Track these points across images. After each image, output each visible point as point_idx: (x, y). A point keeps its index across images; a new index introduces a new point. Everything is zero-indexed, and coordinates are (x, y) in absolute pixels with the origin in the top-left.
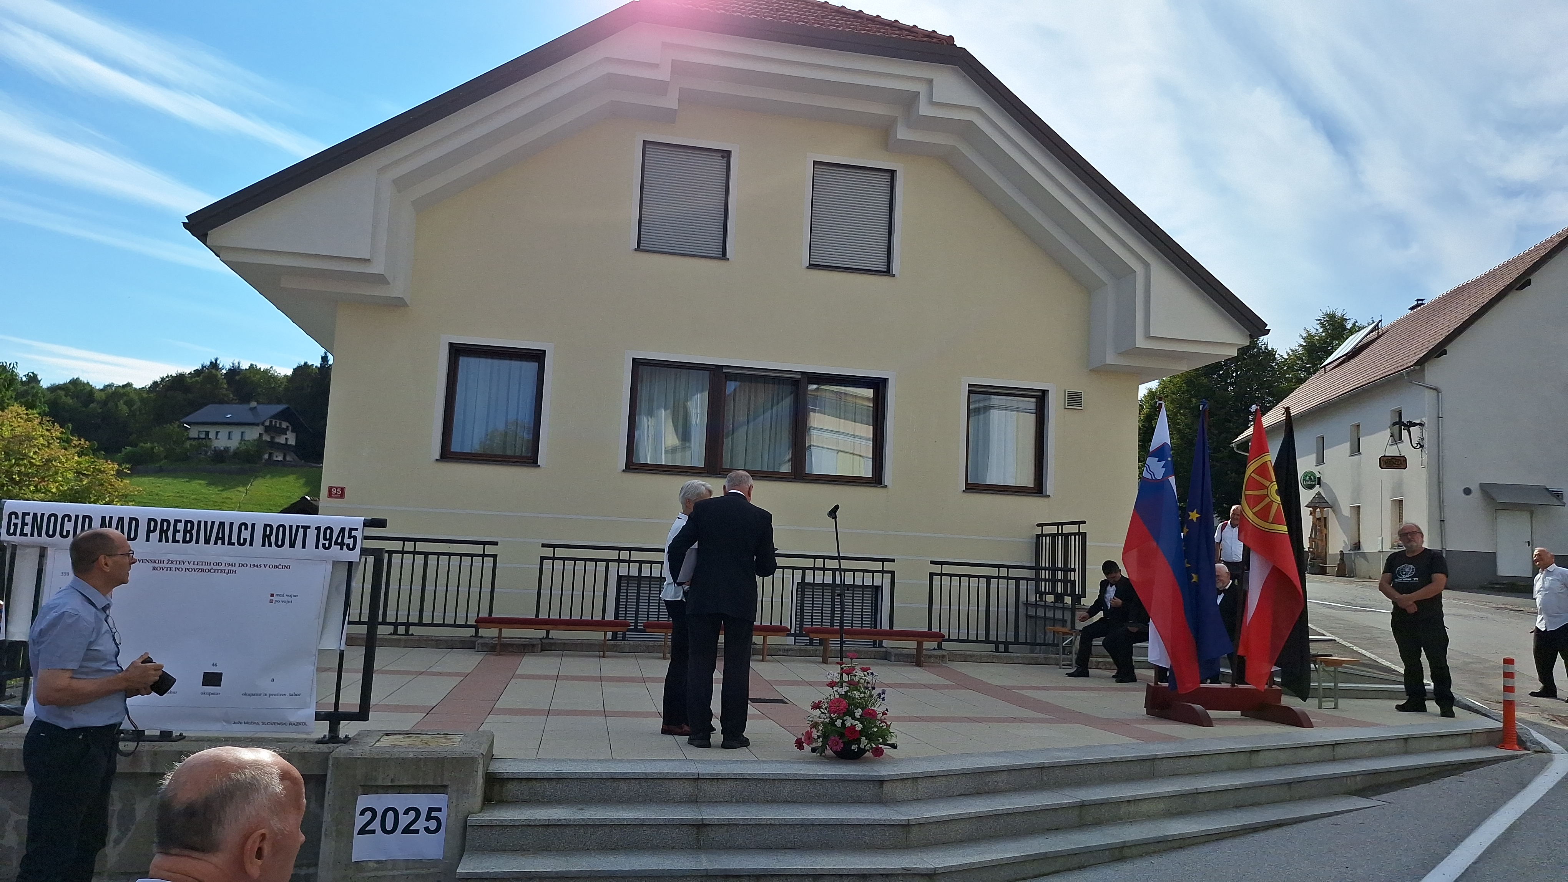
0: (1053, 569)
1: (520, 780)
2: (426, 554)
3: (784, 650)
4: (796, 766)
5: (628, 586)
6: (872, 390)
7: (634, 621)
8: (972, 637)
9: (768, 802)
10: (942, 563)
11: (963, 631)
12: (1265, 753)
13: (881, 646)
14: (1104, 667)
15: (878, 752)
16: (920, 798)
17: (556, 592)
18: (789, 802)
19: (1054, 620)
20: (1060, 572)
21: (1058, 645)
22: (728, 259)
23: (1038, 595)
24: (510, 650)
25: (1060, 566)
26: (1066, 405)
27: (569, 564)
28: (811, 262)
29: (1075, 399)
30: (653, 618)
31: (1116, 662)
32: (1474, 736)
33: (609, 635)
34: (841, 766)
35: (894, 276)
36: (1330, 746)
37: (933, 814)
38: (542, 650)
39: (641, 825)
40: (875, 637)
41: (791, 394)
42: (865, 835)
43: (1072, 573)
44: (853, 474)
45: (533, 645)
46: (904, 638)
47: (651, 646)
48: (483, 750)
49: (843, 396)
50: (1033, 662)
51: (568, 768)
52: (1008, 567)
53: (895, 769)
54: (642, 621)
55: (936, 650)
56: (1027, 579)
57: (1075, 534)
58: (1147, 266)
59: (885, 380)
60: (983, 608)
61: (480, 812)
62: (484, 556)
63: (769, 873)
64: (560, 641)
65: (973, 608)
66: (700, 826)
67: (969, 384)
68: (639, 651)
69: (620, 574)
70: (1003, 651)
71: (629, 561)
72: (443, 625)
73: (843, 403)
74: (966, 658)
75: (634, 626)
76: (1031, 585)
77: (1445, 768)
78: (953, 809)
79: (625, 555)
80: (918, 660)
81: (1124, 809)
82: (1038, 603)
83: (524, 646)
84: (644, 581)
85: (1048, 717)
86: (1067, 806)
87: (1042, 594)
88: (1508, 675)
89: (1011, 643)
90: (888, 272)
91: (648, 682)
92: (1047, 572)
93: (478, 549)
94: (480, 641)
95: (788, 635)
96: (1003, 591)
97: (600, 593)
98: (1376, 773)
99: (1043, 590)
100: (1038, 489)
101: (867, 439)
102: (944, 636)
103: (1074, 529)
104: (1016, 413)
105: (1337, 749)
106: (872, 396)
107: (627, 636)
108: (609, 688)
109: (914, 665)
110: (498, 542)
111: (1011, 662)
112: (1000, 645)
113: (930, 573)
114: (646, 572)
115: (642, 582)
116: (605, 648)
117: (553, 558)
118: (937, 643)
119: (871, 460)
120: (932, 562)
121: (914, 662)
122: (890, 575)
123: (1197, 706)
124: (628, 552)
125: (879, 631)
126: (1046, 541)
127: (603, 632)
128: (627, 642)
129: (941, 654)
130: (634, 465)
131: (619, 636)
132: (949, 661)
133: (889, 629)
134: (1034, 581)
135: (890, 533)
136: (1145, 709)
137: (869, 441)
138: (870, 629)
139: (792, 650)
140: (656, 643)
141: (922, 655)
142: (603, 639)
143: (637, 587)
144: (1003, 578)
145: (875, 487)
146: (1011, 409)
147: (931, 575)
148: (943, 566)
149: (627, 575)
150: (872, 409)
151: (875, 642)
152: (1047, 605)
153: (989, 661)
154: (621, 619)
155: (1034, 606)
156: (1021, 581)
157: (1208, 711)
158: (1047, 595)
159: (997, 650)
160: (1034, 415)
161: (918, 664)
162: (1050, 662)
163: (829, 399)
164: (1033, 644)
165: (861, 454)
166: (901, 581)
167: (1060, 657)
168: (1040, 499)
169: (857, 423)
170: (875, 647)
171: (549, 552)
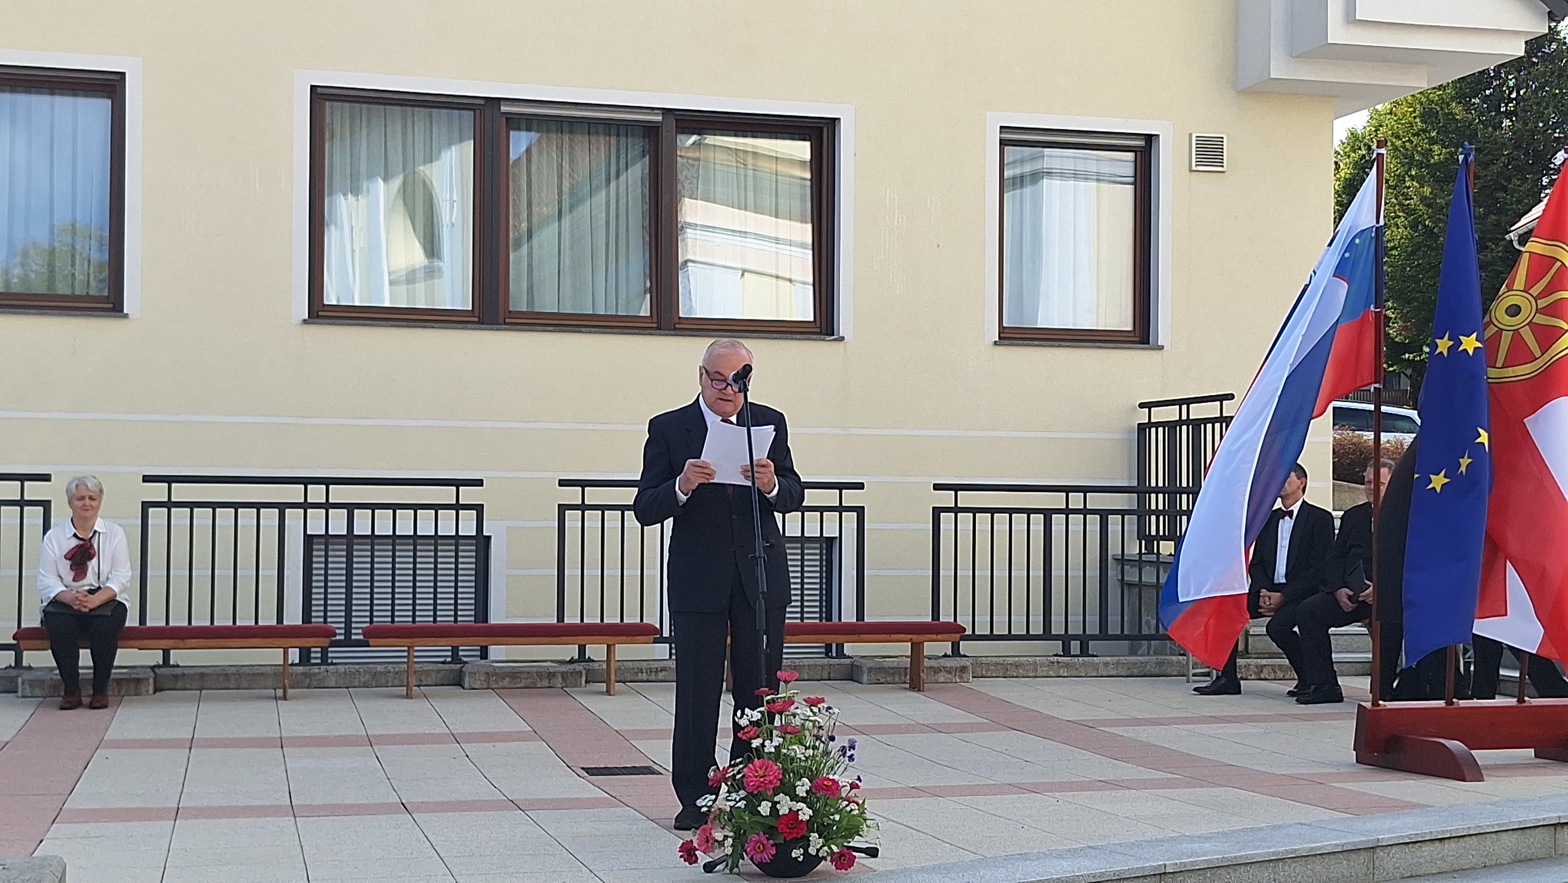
0: (1172, 490)
5: (326, 556)
6: (808, 144)
7: (343, 625)
8: (1019, 629)
10: (956, 488)
11: (1001, 619)
13: (841, 654)
14: (1272, 676)
17: (179, 573)
20: (1184, 496)
23: (1143, 542)
25: (1184, 484)
26: (1194, 163)
27: (203, 516)
29: (1209, 152)
30: (382, 618)
31: (1296, 665)
33: (294, 655)
38: (156, 690)
40: (830, 638)
44: (775, 316)
45: (138, 681)
46: (887, 637)
47: (381, 673)
49: (749, 158)
50: (1136, 672)
52: (1085, 490)
54: (360, 622)
55: (949, 656)
56: (1123, 513)
57: (1213, 421)
59: (833, 123)
60: (1037, 573)
62: (22, 503)
64: (192, 671)
65: (1019, 573)
67: (1001, 127)
68: (356, 684)
70: (1079, 653)
71: (327, 506)
73: (750, 173)
74: (1006, 671)
75: (345, 634)
76: (1130, 524)
79: (317, 493)
80: (913, 677)
82: (1144, 558)
84: (358, 544)
85: (1169, 776)
87: (1151, 540)
89: (1094, 638)
91: (377, 744)
92: (1161, 496)
93: (10, 491)
94: (25, 676)
95: (655, 641)
96: (1076, 537)
97: (269, 572)
99: (1153, 533)
100: (1141, 334)
101: (802, 246)
103: (1211, 410)
104: (1094, 184)
106: (809, 156)
107: (330, 655)
108: (298, 759)
109: (905, 688)
110: (50, 475)
111: (1094, 674)
112: (1072, 642)
113: (934, 508)
114: (362, 525)
115: (355, 547)
116: (286, 682)
117: (169, 505)
118: (950, 643)
119: (811, 288)
120: (937, 487)
121: (905, 683)
122: (855, 514)
123: (1455, 745)
124: (324, 487)
125: (836, 625)
126: (1157, 438)
127: (282, 650)
128: (332, 667)
129: (958, 665)
130: (325, 308)
131: (313, 655)
132: (973, 677)
133: (855, 620)
134: (1136, 517)
135: (852, 431)
136: (1355, 752)
137: (806, 248)
138: (818, 621)
139: (664, 670)
140: (390, 667)
141: (921, 668)
142: (282, 662)
143: (347, 557)
144: (1076, 511)
145: (824, 340)
146: (1086, 177)
147: (936, 514)
148: (959, 493)
149: (323, 533)
150: (809, 183)
151: (828, 648)
152: (1161, 560)
153: (1051, 673)
154: (317, 619)
155: (1137, 563)
156: (1110, 516)
157: (1473, 752)
158: (1161, 542)
159: (1066, 652)
160: (1132, 187)
161: (916, 686)
162: (1169, 671)
163: (722, 164)
164: (1137, 637)
165: (792, 277)
166: (876, 525)
167: (1187, 660)
168: (1145, 353)
169: (781, 216)
170: (827, 657)
171: (158, 492)
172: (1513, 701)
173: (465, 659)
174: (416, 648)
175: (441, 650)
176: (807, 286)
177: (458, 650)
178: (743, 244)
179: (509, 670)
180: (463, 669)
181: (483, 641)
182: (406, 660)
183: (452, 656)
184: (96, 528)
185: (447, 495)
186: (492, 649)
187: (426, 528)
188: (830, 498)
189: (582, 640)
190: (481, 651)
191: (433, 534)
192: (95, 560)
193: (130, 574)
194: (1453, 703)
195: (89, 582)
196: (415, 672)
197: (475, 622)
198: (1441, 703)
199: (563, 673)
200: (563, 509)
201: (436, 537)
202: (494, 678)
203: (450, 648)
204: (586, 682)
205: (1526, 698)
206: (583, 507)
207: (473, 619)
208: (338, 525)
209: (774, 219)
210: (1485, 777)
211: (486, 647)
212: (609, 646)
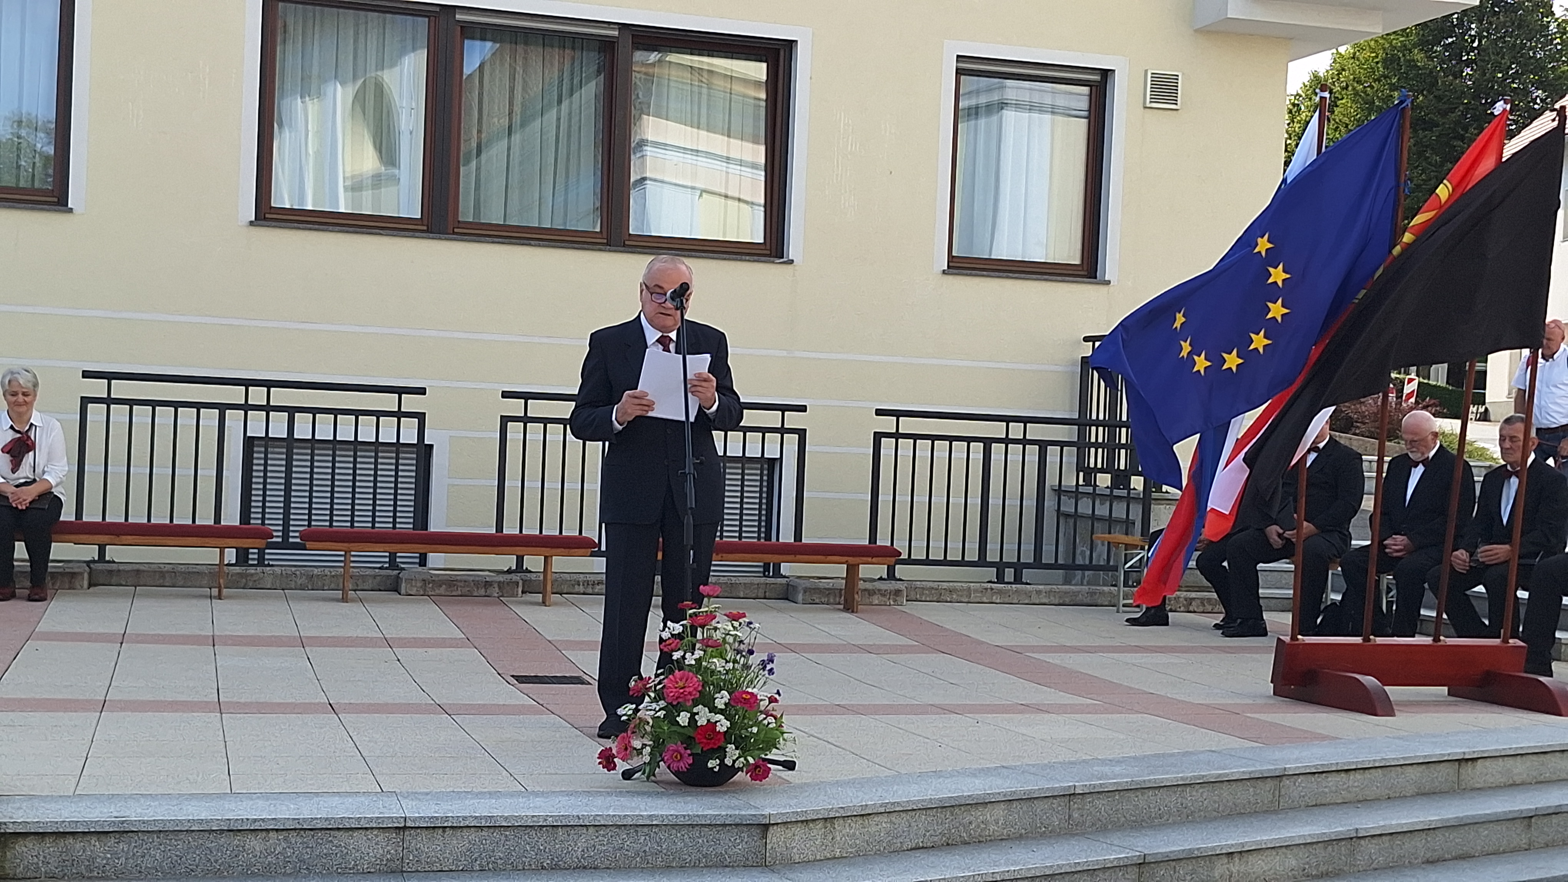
0: (1110, 424)
5: (266, 459)
6: (764, 65)
7: (281, 528)
8: (954, 555)
10: (898, 414)
11: (937, 544)
12: (1488, 763)
13: (777, 574)
14: (1199, 609)
17: (117, 469)
19: (1111, 522)
21: (1116, 569)
23: (1081, 474)
25: (1124, 418)
26: (1148, 99)
27: (142, 414)
29: (1164, 89)
30: (320, 522)
31: (1224, 599)
33: (231, 555)
38: (90, 585)
40: (768, 558)
41: (599, 70)
44: (724, 236)
45: (73, 575)
46: (823, 558)
47: (317, 576)
49: (705, 74)
50: (1067, 600)
52: (1025, 420)
54: (298, 525)
55: (884, 579)
56: (1062, 444)
59: (790, 45)
60: (975, 500)
64: (128, 568)
65: (957, 500)
67: (958, 56)
68: (292, 586)
70: (1012, 580)
71: (268, 408)
73: (704, 92)
74: (941, 595)
75: (283, 537)
76: (1069, 456)
79: (258, 395)
80: (847, 600)
82: (1081, 489)
84: (298, 448)
85: (1089, 701)
87: (1090, 473)
89: (1028, 566)
91: (308, 646)
92: (1101, 429)
95: (593, 555)
96: (1015, 466)
97: (208, 472)
99: (1092, 465)
100: (1090, 265)
101: (754, 166)
102: (900, 554)
104: (1048, 117)
106: (764, 78)
107: (267, 557)
108: (230, 659)
109: (839, 609)
111: (1026, 602)
112: (1006, 570)
113: (875, 433)
114: (303, 429)
115: (295, 451)
116: (221, 581)
117: (109, 401)
118: (886, 566)
119: (763, 209)
120: (879, 412)
121: (839, 604)
122: (797, 436)
123: (1369, 680)
124: (265, 389)
125: (774, 545)
127: (218, 550)
128: (268, 568)
129: (892, 588)
130: (272, 211)
131: (250, 556)
132: (907, 601)
133: (792, 541)
134: (1075, 449)
135: (797, 354)
136: (1272, 685)
137: (757, 169)
138: (755, 540)
140: (327, 570)
141: (856, 590)
142: (218, 562)
143: (286, 460)
144: (1016, 441)
145: (773, 262)
146: (1042, 109)
147: (877, 438)
148: (901, 419)
149: (263, 435)
150: (763, 104)
151: (766, 567)
152: (1097, 492)
153: (985, 600)
154: (255, 522)
155: (1074, 495)
156: (1049, 447)
157: (1386, 688)
158: (1099, 474)
159: (1000, 579)
160: (1085, 121)
161: (849, 607)
162: (1100, 601)
163: (677, 81)
164: (1071, 567)
165: (742, 197)
166: (817, 449)
167: (1119, 591)
168: (1089, 287)
169: (732, 134)
170: (765, 576)
171: (98, 388)
172: (1428, 640)
173: (403, 566)
174: (353, 553)
175: (379, 556)
176: (757, 207)
177: (396, 557)
178: (695, 162)
179: (446, 577)
180: (400, 575)
181: (422, 548)
182: (342, 564)
183: (389, 562)
184: (32, 421)
185: (389, 402)
186: (431, 556)
187: (367, 434)
188: (772, 419)
189: (520, 551)
190: (420, 558)
191: (374, 440)
192: (31, 454)
193: (67, 469)
194: (1369, 640)
195: (25, 475)
196: (351, 577)
197: (413, 529)
198: (1358, 640)
199: (500, 582)
200: (505, 420)
201: (377, 443)
202: (431, 585)
203: (387, 554)
204: (523, 592)
205: (1442, 638)
206: (526, 420)
207: (411, 526)
208: (279, 429)
209: (726, 138)
210: (1397, 713)
211: (426, 554)
212: (546, 558)
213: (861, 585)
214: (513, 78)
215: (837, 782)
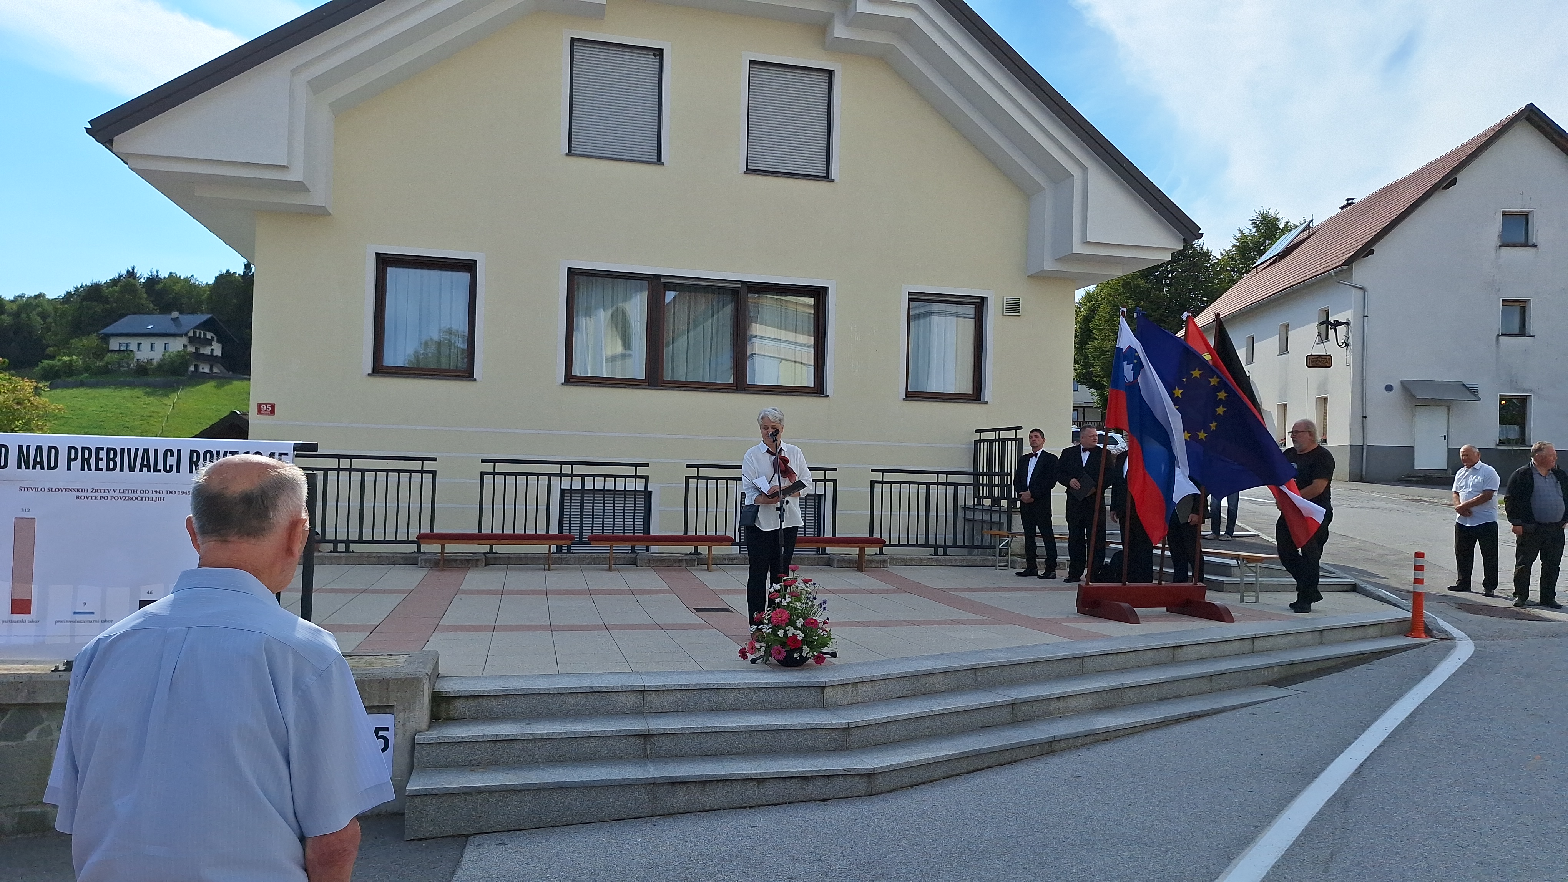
0: (990, 474)
1: (468, 697)
2: (363, 471)
3: (729, 559)
4: (740, 675)
5: (571, 500)
6: (813, 299)
7: (578, 534)
8: (913, 542)
9: (713, 710)
10: (883, 471)
11: (904, 536)
12: (1189, 648)
13: (824, 552)
15: (819, 660)
16: (860, 701)
18: (733, 709)
19: (991, 523)
20: (997, 477)
21: (994, 547)
22: (663, 164)
23: (976, 499)
24: (454, 565)
25: (997, 471)
26: (1005, 312)
27: (511, 479)
28: (749, 167)
29: (1013, 306)
32: (1385, 627)
33: (554, 549)
34: (784, 673)
35: (833, 181)
36: (1250, 640)
37: (872, 717)
38: (485, 565)
39: (589, 737)
40: (819, 545)
41: (732, 303)
42: (807, 739)
43: (1009, 477)
44: (794, 384)
45: (477, 560)
46: (847, 544)
47: (597, 558)
48: (428, 670)
49: (784, 303)
50: (971, 564)
51: (514, 685)
52: (947, 473)
53: (836, 675)
54: (587, 534)
55: (878, 555)
56: (965, 485)
57: (1011, 440)
58: (1084, 169)
59: (825, 289)
60: (922, 513)
61: (427, 730)
62: (422, 472)
63: (716, 779)
64: (505, 555)
65: (913, 513)
66: (647, 736)
67: (909, 292)
68: (585, 563)
69: (562, 488)
70: (942, 554)
71: (572, 475)
72: (384, 542)
73: (784, 312)
74: (905, 562)
75: (579, 538)
76: (969, 490)
77: (1357, 657)
78: (891, 711)
79: (567, 469)
80: (860, 565)
81: (1054, 705)
82: (976, 507)
83: (468, 561)
84: (586, 494)
85: (983, 617)
86: (1000, 704)
87: (980, 499)
88: (1418, 568)
89: (950, 546)
90: (827, 177)
91: (593, 594)
92: (985, 477)
93: (416, 465)
94: (423, 557)
95: (732, 545)
96: (942, 497)
97: (543, 507)
98: (1292, 664)
99: (981, 495)
100: (976, 396)
101: (808, 347)
102: (885, 541)
103: (1011, 434)
104: (954, 319)
105: (1256, 642)
106: (813, 305)
107: (572, 548)
108: (555, 602)
109: (855, 570)
110: (436, 458)
111: (950, 564)
112: (939, 548)
113: (871, 481)
114: (589, 485)
115: (584, 496)
116: (550, 562)
117: (494, 473)
118: (878, 548)
119: (813, 369)
120: (873, 471)
121: (855, 567)
122: (832, 483)
123: (1126, 605)
124: (570, 466)
125: (822, 538)
126: (984, 447)
127: (547, 546)
128: (573, 555)
129: (882, 559)
130: (573, 377)
131: (564, 549)
132: (890, 565)
133: (831, 536)
134: (972, 487)
136: (1077, 607)
137: (810, 348)
138: (813, 538)
139: (737, 559)
140: (601, 555)
141: (864, 560)
142: (548, 552)
143: (581, 500)
144: (942, 484)
145: (817, 396)
146: (951, 314)
147: (872, 484)
148: (885, 473)
149: (570, 488)
150: (813, 316)
151: (818, 549)
152: (985, 508)
153: (928, 564)
154: (566, 532)
155: (972, 510)
156: (959, 486)
157: (1136, 609)
158: (984, 500)
159: (936, 553)
160: (973, 321)
161: (861, 569)
162: (987, 564)
163: (770, 306)
164: (971, 547)
165: (803, 362)
166: (843, 489)
167: (996, 558)
168: (978, 405)
169: (798, 331)
170: (817, 554)
171: (489, 467)
173: (637, 552)
174: (614, 546)
175: (626, 548)
176: (810, 368)
177: (634, 548)
178: (778, 345)
179: (660, 558)
180: (637, 557)
181: (647, 543)
182: (608, 552)
183: (632, 550)
185: (631, 471)
186: (651, 547)
187: (620, 487)
189: (696, 543)
190: (646, 548)
191: (623, 489)
196: (613, 558)
197: (643, 534)
199: (686, 559)
200: (687, 478)
201: (625, 491)
202: (651, 562)
203: (629, 546)
204: (698, 564)
206: (698, 478)
207: (641, 532)
208: (577, 484)
209: (794, 334)
210: (1141, 622)
211: (649, 546)
212: (708, 547)
213: (866, 557)
214: (689, 309)
215: (859, 664)
